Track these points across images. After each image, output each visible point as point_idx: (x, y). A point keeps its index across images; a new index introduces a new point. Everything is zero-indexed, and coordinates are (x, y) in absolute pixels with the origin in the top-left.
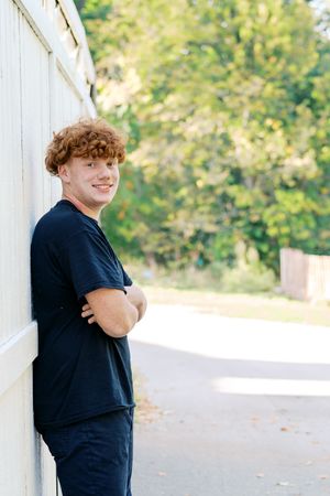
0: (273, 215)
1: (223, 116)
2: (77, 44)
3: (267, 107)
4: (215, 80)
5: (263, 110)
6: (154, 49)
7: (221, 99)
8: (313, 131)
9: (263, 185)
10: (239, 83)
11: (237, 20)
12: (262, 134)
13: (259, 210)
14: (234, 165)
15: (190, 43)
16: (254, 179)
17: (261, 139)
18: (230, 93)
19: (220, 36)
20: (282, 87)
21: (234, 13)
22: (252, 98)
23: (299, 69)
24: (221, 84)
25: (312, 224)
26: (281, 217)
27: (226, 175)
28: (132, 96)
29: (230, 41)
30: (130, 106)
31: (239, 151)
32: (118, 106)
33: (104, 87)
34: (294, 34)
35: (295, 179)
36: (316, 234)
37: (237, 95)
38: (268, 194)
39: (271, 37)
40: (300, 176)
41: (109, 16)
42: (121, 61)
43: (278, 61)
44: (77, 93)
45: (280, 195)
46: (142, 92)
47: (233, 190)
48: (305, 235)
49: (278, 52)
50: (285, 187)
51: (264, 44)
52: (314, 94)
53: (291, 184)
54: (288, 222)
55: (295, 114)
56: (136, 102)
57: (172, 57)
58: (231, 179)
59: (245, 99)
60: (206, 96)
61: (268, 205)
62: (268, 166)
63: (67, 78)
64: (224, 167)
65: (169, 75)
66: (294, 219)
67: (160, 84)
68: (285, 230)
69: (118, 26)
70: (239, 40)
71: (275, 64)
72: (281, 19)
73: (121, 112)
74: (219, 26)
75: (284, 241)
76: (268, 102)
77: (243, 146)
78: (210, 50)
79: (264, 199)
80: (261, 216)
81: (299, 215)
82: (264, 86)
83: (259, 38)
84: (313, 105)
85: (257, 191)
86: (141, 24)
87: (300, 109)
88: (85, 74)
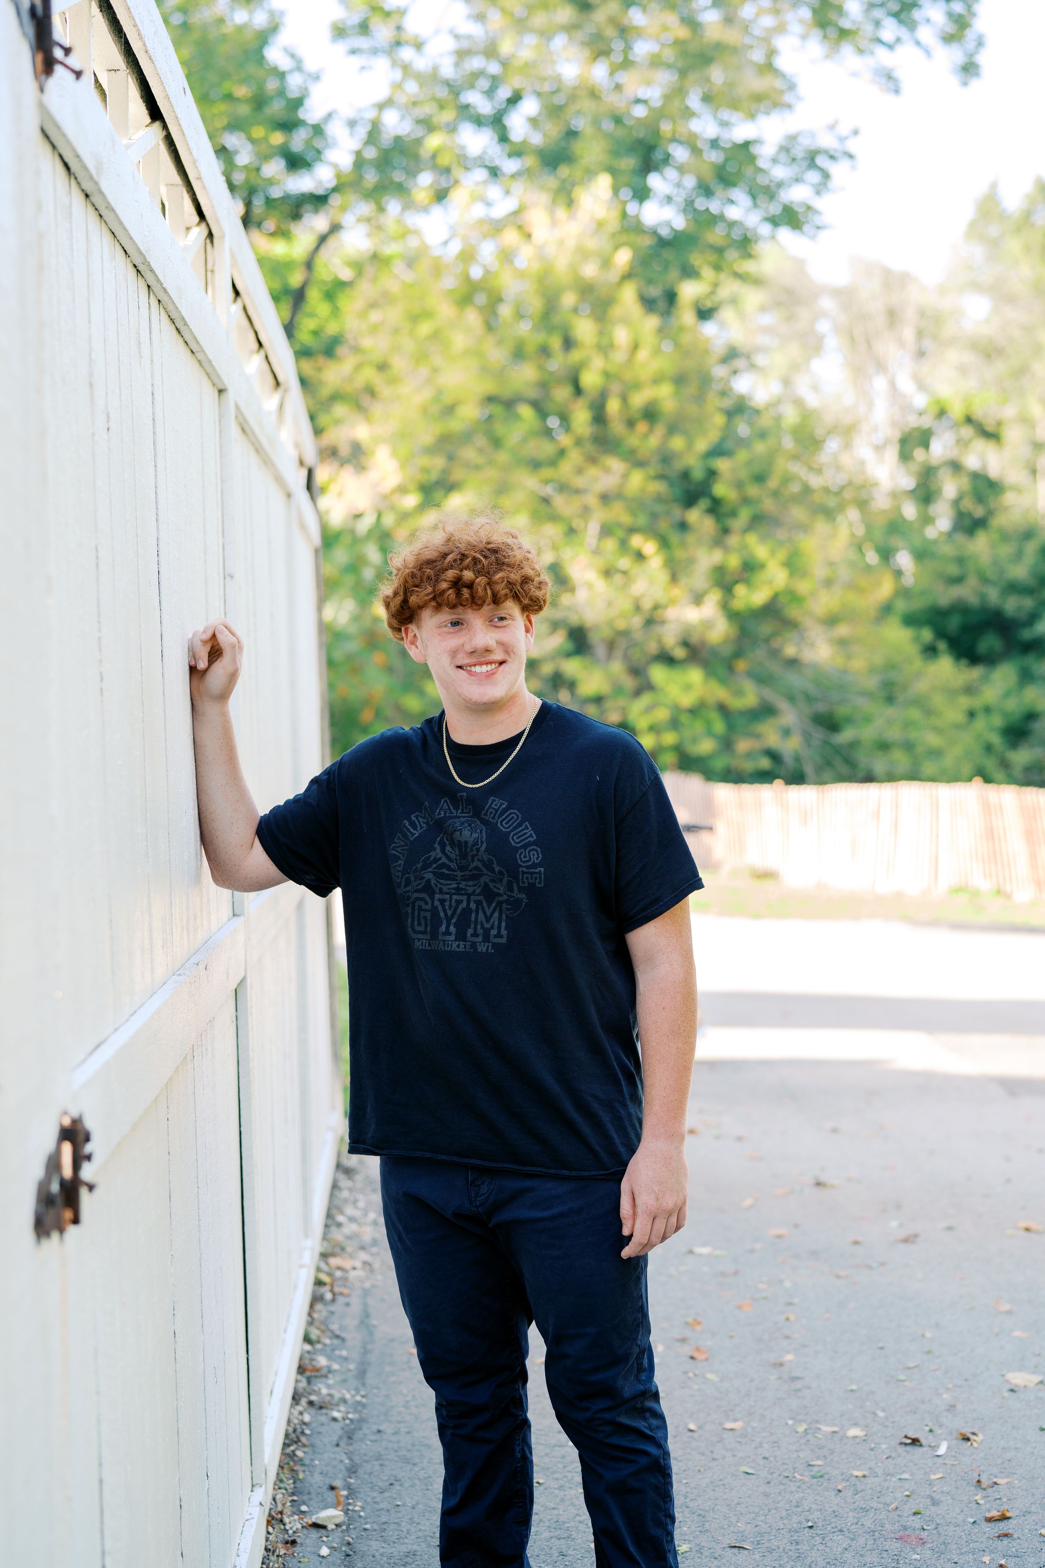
0: (649, 709)
1: (553, 530)
2: (278, 384)
3: (633, 514)
4: (535, 465)
5: (626, 519)
6: (424, 411)
7: (546, 501)
8: (717, 556)
9: (626, 657)
10: (580, 471)
11: (576, 356)
12: (624, 563)
13: (622, 702)
14: (574, 620)
15: (491, 399)
16: (611, 646)
17: (625, 573)
18: (563, 488)
19: (544, 385)
20: (661, 477)
21: (569, 343)
22: (605, 498)
23: (690, 446)
24: (547, 473)
25: (719, 727)
26: (662, 715)
27: (558, 640)
28: (385, 497)
29: (562, 394)
30: (379, 516)
31: (582, 595)
32: (358, 516)
33: (332, 480)
34: (680, 380)
35: (686, 644)
36: (727, 744)
37: (578, 492)
38: (637, 671)
39: (637, 386)
40: (694, 640)
41: (341, 351)
42: (361, 432)
43: (651, 431)
44: (279, 479)
45: (658, 674)
46: (402, 490)
47: (572, 667)
48: (705, 746)
49: (650, 414)
50: (666, 659)
51: (624, 399)
52: (720, 489)
53: (680, 653)
54: (674, 724)
55: (683, 526)
56: (392, 508)
57: (456, 425)
58: (569, 646)
59: (592, 500)
60: (519, 496)
61: (638, 693)
62: (637, 622)
63: (259, 449)
64: (555, 625)
65: (451, 458)
66: (684, 719)
67: (434, 476)
68: (670, 738)
69: (359, 367)
70: (578, 390)
71: (646, 436)
72: (657, 351)
73: (364, 525)
74: (541, 368)
75: (668, 758)
76: (636, 505)
77: (590, 586)
78: (526, 412)
79: (629, 683)
80: (624, 711)
81: (694, 711)
82: (625, 476)
83: (615, 388)
84: (716, 508)
85: (617, 667)
86: (398, 364)
87: (694, 515)
88: (297, 445)
